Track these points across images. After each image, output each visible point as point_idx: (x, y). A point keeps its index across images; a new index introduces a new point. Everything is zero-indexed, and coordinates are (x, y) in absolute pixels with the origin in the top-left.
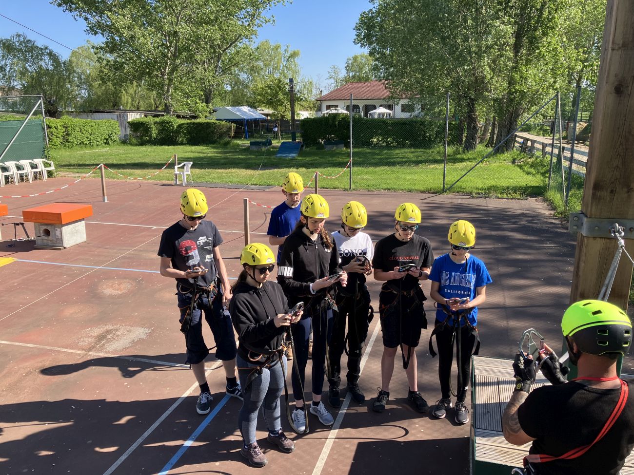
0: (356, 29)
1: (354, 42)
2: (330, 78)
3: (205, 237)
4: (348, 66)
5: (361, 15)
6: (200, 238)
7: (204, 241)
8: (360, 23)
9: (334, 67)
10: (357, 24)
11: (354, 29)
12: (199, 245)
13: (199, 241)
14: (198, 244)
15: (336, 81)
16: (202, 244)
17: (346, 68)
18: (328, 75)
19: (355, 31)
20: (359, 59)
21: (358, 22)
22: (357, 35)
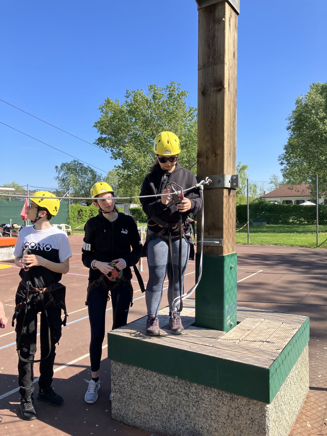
2: (271, 183)
15: (276, 185)
18: (269, 181)
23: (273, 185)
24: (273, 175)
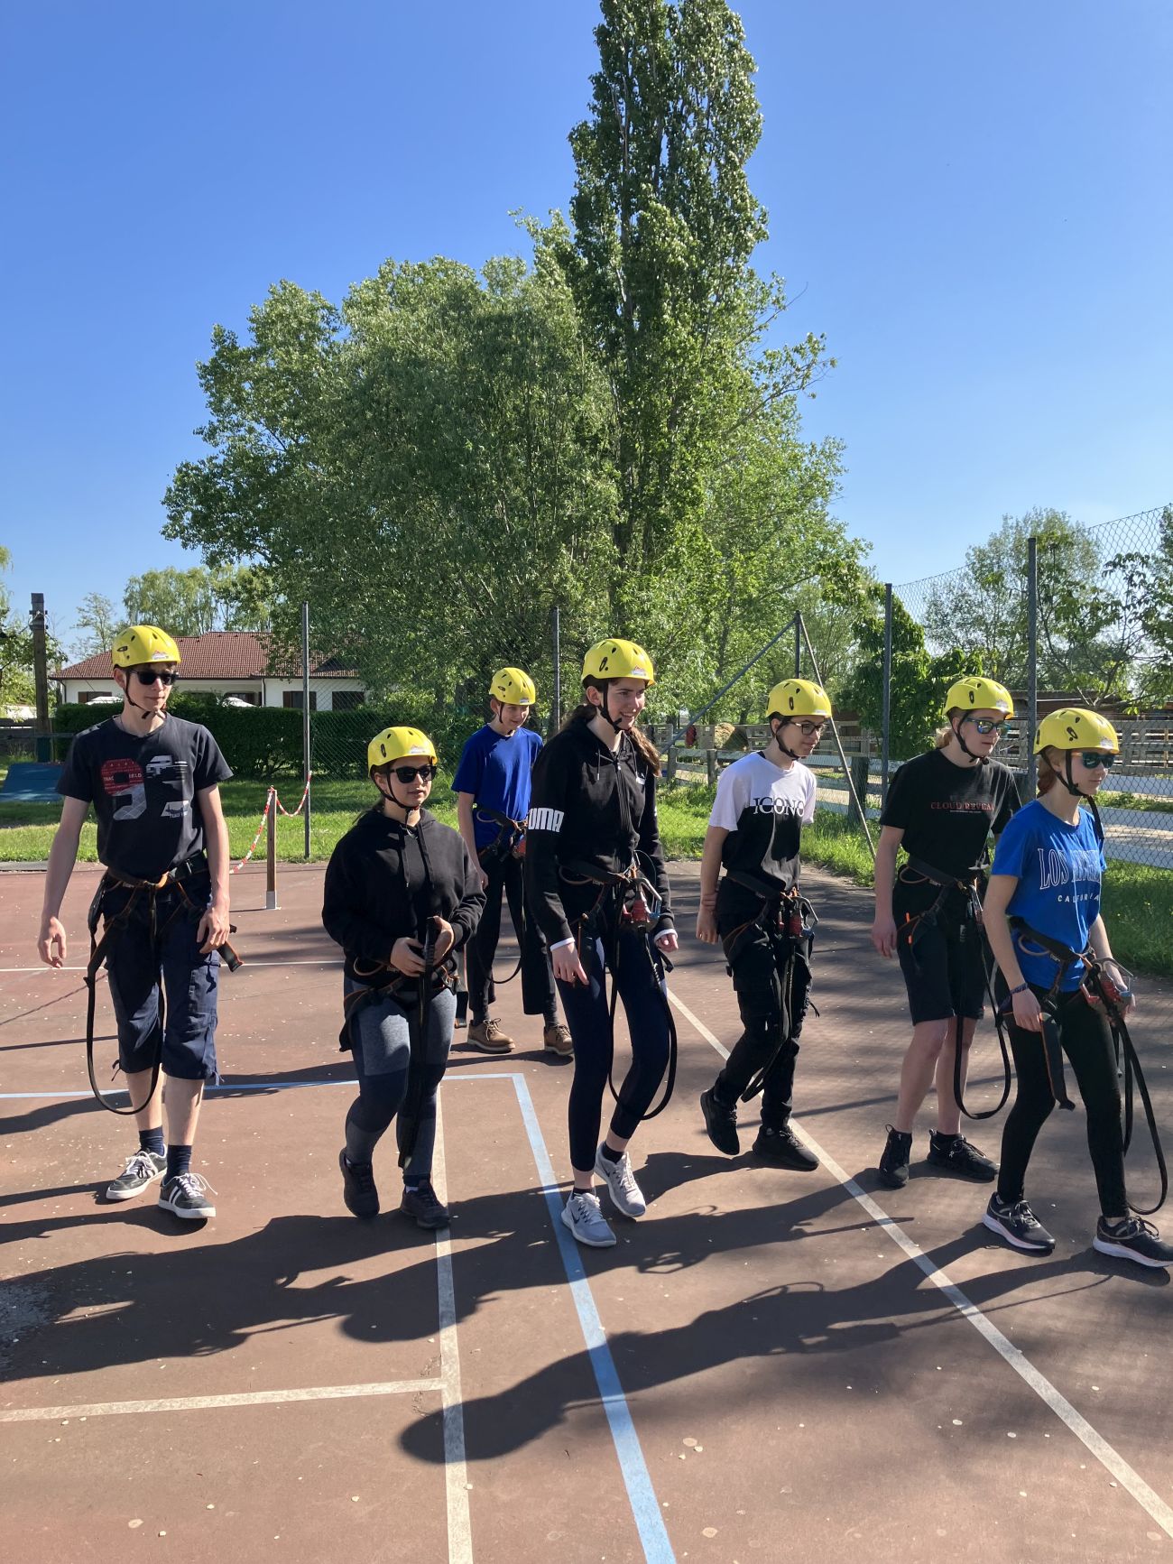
0: (168, 501)
1: (163, 533)
2: (86, 625)
3: (168, 758)
4: (131, 597)
5: (180, 471)
6: (156, 759)
7: (164, 766)
8: (179, 490)
9: (96, 598)
10: (169, 490)
11: (163, 503)
12: (151, 774)
13: (152, 766)
14: (148, 770)
15: (102, 633)
16: (158, 773)
17: (126, 601)
18: (78, 618)
19: (166, 506)
20: (160, 582)
21: (173, 486)
22: (170, 517)
23: (90, 631)
24: (89, 597)
